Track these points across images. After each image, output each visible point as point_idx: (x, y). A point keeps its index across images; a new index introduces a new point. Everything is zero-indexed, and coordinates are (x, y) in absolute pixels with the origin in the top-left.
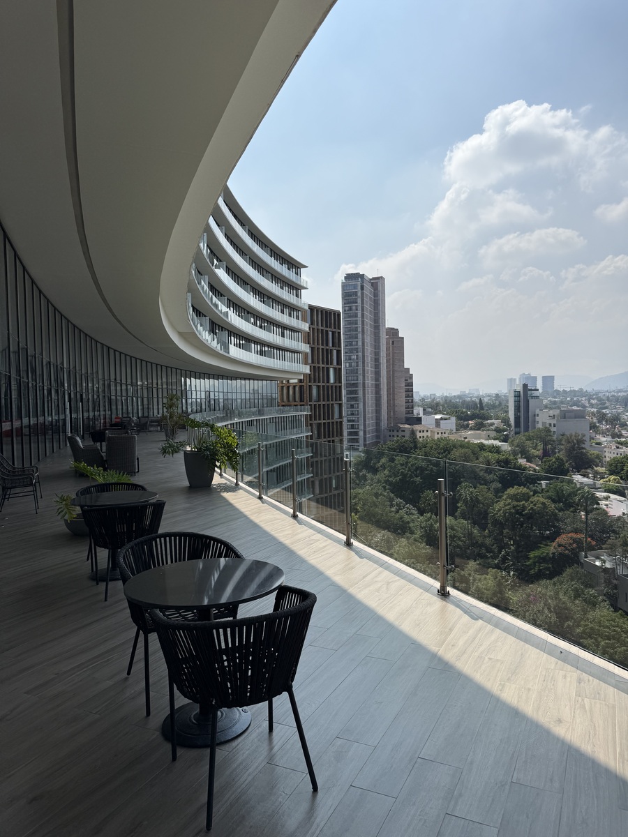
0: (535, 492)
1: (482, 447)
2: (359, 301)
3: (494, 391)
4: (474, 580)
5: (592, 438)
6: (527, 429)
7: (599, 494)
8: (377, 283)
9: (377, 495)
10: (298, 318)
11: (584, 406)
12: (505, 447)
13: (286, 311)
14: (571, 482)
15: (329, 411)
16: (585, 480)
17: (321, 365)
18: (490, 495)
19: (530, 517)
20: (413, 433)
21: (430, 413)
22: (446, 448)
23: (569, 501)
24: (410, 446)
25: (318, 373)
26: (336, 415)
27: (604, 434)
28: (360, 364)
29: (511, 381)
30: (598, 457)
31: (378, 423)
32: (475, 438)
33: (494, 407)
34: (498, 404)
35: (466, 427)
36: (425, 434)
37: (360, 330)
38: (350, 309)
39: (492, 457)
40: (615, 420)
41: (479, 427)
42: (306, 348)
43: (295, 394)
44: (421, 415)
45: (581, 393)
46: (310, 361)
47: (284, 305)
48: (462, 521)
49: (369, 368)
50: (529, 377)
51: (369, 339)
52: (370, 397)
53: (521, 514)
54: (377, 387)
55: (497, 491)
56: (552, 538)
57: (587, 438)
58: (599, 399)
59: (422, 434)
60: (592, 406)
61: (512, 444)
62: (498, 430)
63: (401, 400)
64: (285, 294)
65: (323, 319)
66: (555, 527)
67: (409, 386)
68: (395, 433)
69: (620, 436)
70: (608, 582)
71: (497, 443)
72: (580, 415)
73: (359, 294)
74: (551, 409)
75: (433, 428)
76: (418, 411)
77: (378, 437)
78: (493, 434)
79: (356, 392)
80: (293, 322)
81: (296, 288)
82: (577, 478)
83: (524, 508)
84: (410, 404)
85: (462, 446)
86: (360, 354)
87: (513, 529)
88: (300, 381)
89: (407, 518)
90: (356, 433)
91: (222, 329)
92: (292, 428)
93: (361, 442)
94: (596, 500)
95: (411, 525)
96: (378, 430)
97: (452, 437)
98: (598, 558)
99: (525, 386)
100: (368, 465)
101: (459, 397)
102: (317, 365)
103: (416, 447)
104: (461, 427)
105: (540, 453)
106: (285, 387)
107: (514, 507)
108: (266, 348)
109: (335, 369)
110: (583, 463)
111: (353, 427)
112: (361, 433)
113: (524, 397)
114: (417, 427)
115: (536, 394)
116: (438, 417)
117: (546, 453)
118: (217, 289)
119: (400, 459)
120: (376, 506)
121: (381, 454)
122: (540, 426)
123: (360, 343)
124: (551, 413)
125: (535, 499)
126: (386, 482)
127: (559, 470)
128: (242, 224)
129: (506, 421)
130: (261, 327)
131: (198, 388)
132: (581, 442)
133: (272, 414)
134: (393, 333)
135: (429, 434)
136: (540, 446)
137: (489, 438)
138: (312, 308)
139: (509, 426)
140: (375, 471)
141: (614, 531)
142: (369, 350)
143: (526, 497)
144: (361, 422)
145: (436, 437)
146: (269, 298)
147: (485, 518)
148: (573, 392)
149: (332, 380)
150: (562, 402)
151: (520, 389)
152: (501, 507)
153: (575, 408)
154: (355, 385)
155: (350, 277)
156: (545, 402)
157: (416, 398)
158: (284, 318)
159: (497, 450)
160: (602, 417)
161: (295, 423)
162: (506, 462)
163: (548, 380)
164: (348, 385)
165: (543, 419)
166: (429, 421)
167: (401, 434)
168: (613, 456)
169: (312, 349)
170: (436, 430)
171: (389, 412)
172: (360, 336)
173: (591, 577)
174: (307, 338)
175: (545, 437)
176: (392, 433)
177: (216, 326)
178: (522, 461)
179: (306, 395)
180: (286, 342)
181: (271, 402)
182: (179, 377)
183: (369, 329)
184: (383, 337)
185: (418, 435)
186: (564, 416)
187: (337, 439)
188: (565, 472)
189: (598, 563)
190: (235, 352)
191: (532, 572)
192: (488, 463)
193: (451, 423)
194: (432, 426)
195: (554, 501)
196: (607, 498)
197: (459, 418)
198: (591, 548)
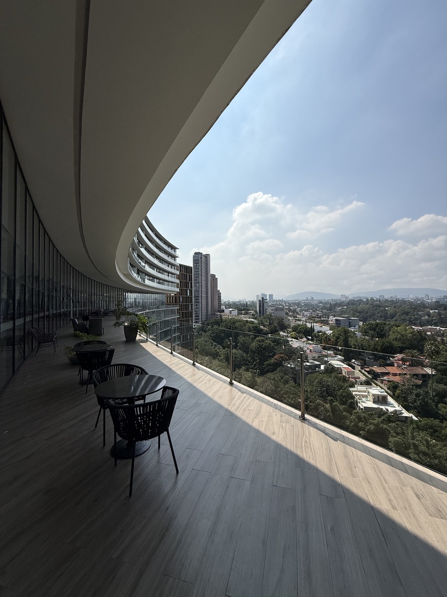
0: (266, 339)
1: (247, 321)
2: (200, 263)
3: (251, 300)
4: (244, 374)
5: (286, 318)
6: (263, 315)
7: (289, 339)
8: (207, 257)
9: (206, 341)
10: (175, 269)
11: (284, 306)
12: (256, 321)
13: (170, 266)
14: (279, 334)
15: (187, 307)
16: (284, 334)
17: (184, 288)
18: (250, 340)
19: (264, 348)
20: (221, 316)
21: (227, 308)
22: (234, 322)
23: (278, 342)
24: (219, 322)
25: (183, 292)
26: (190, 309)
27: (291, 316)
28: (200, 288)
29: (258, 296)
30: (288, 325)
31: (207, 312)
32: (244, 318)
33: (251, 306)
34: (253, 304)
35: (241, 314)
36: (226, 316)
37: (200, 274)
38: (196, 266)
39: (251, 325)
40: (294, 311)
41: (246, 314)
42: (178, 281)
43: (173, 300)
44: (224, 309)
45: (282, 301)
46: (179, 287)
47: (169, 264)
48: (240, 351)
49: (204, 290)
50: (264, 295)
51: (203, 278)
52: (204, 301)
53: (261, 347)
54: (207, 297)
55: (252, 339)
56: (273, 356)
57: (285, 318)
58: (289, 303)
59: (224, 317)
60: (286, 306)
61: (258, 320)
62: (253, 315)
63: (216, 303)
64: (170, 259)
65: (184, 269)
66: (274, 352)
67: (220, 297)
68: (214, 316)
69: (296, 317)
70: (293, 373)
71: (253, 320)
72: (282, 309)
73: (200, 260)
74: (272, 307)
75: (229, 314)
76: (223, 307)
77: (207, 318)
78: (251, 316)
79: (198, 299)
80: (173, 271)
81: (174, 257)
82: (282, 333)
83: (263, 345)
84: (220, 304)
85: (240, 321)
86: (200, 284)
87: (258, 353)
88: (175, 294)
89: (218, 350)
90: (198, 316)
91: (143, 272)
92: (171, 314)
93: (200, 320)
94: (288, 341)
95: (220, 353)
96: (207, 315)
97: (236, 318)
98: (289, 363)
99: (263, 298)
100: (203, 329)
101: (239, 302)
102: (182, 288)
103: (222, 322)
104: (239, 314)
105: (268, 324)
106: (169, 297)
107: (259, 345)
108: (161, 281)
109: (190, 290)
110: (284, 327)
111: (197, 313)
112: (200, 316)
113: (262, 302)
114: (222, 314)
115: (266, 301)
116: (231, 309)
117: (270, 324)
118: (141, 256)
119: (216, 327)
120: (206, 346)
121: (208, 324)
122: (268, 313)
123: (200, 280)
124: (272, 308)
125: (266, 341)
126: (210, 336)
127: (274, 331)
128: (152, 231)
129: (256, 311)
130: (159, 272)
131: (131, 297)
132: (282, 319)
133: (163, 308)
134: (213, 276)
135: (227, 316)
136: (268, 321)
137: (250, 318)
138: (180, 265)
139: (257, 313)
140: (205, 332)
141: (295, 353)
142: (204, 283)
143: (263, 341)
144: (200, 312)
145: (230, 317)
146: (163, 260)
147: (248, 349)
148: (280, 301)
149: (188, 295)
150: (276, 304)
151: (261, 299)
152: (254, 345)
153: (280, 306)
154: (198, 297)
155: (196, 253)
156: (270, 304)
157: (222, 302)
158: (169, 269)
159: (253, 323)
160: (290, 310)
161: (172, 312)
162: (256, 327)
163: (271, 296)
164: (195, 297)
165: (269, 311)
166: (227, 311)
167: (216, 316)
168: (294, 325)
169: (181, 282)
170: (230, 315)
171: (211, 307)
172: (200, 277)
173: (286, 371)
174: (178, 277)
175: (270, 317)
176: (212, 316)
177: (140, 271)
178: (262, 327)
179: (178, 301)
180: (170, 279)
181: (162, 303)
182: (123, 292)
183: (203, 274)
184: (210, 278)
185: (223, 317)
186: (277, 309)
187: (190, 319)
188: (277, 331)
189: (289, 366)
190: (147, 282)
191: (265, 370)
192: (249, 328)
193: (235, 312)
194: (228, 313)
195: (273, 342)
196: (292, 341)
197: (238, 310)
198: (287, 360)
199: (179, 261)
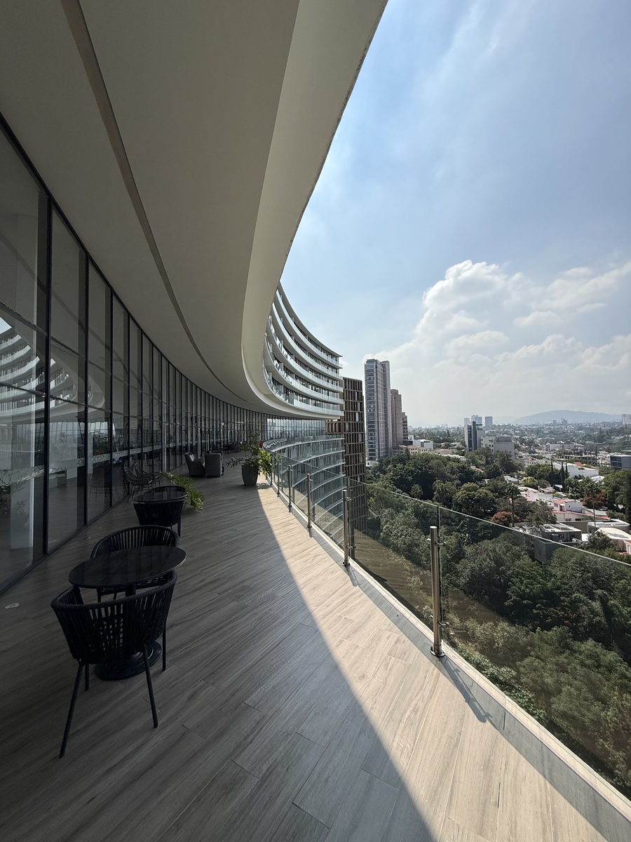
0: (481, 486)
1: (449, 459)
2: (375, 374)
3: (456, 426)
4: (444, 539)
5: (515, 454)
6: (476, 448)
7: (520, 488)
8: (385, 365)
9: (385, 487)
10: (337, 385)
11: (511, 435)
12: (463, 458)
13: (330, 381)
14: (503, 480)
15: (355, 438)
16: (512, 479)
17: (351, 411)
18: (454, 487)
19: (478, 501)
20: (407, 450)
21: (418, 439)
22: (427, 459)
23: (500, 492)
24: (405, 458)
25: (348, 416)
26: (360, 440)
27: (524, 451)
28: (376, 410)
29: (466, 420)
30: (520, 465)
31: (387, 445)
32: (444, 453)
33: (456, 435)
34: (459, 433)
35: (440, 447)
36: (415, 451)
37: (375, 391)
38: (370, 379)
39: (455, 465)
40: (531, 443)
41: (447, 447)
42: (342, 402)
43: (336, 428)
44: (413, 440)
45: (509, 426)
46: (344, 409)
47: (329, 378)
48: (437, 503)
49: (381, 412)
50: (477, 417)
51: (380, 396)
52: (382, 429)
53: (472, 499)
54: (386, 423)
55: (458, 485)
56: (492, 514)
57: (513, 454)
58: (520, 430)
59: (413, 451)
60: (516, 434)
61: (467, 457)
62: (458, 449)
63: (400, 431)
64: (330, 372)
65: (353, 385)
66: (493, 507)
67: (406, 422)
68: (397, 450)
69: (534, 452)
70: (528, 543)
71: (458, 456)
72: (508, 440)
73: (375, 371)
74: (490, 436)
75: (419, 448)
76: (411, 437)
77: (387, 452)
78: (456, 451)
79: (373, 426)
80: (334, 387)
81: (336, 368)
82: (507, 478)
83: (474, 495)
84: (406, 433)
85: (437, 458)
86: (376, 404)
87: (467, 508)
88: (339, 420)
89: (403, 501)
90: (374, 450)
91: (292, 391)
92: (333, 447)
93: (377, 455)
94: (518, 492)
95: (406, 505)
96: (387, 448)
97: (431, 453)
98: (521, 527)
99: (474, 423)
100: (381, 469)
101: (436, 429)
102: (348, 411)
103: (409, 459)
104: (436, 447)
105: (484, 462)
106: (330, 424)
107: (468, 495)
108: (318, 402)
109: (359, 413)
110: (511, 469)
111: (372, 446)
112: (377, 450)
113: (474, 429)
114: (409, 447)
115: (480, 427)
116: (423, 441)
117: (487, 463)
118: (289, 371)
119: (399, 466)
120: (385, 494)
121: (388, 462)
122: (484, 446)
123: (376, 398)
124: (491, 438)
125: (481, 490)
126: (391, 479)
127: (494, 474)
128: (305, 335)
129: (463, 443)
130: (315, 390)
131: (277, 425)
132: (509, 456)
133: (322, 439)
134: (395, 392)
135: (417, 451)
136: (484, 458)
137: (453, 453)
138: (344, 378)
139: (465, 446)
140: (385, 473)
141: (531, 511)
142: (381, 402)
143: (475, 489)
144: (377, 444)
145: (422, 452)
146: (320, 374)
147: (451, 501)
148: (504, 426)
149: (357, 420)
150: (497, 432)
151: (471, 424)
152: (460, 495)
153: (505, 435)
154: (373, 422)
155: (369, 361)
156: (486, 432)
157: (410, 430)
158: (329, 385)
159: (458, 461)
160: (523, 441)
161: (335, 444)
162: (464, 468)
163: (489, 419)
164: (368, 423)
165: (485, 442)
166: (417, 443)
167: (400, 450)
168: (530, 464)
169: (346, 402)
170: (422, 448)
171: (393, 437)
172: (375, 394)
173: (517, 539)
174: (342, 396)
175: (487, 453)
176: (395, 450)
177: (288, 390)
178: (473, 468)
179: (342, 429)
180: (331, 399)
181: (320, 433)
182: (265, 418)
183: (380, 390)
184: (389, 395)
185: (411, 451)
186: (498, 440)
187: (360, 454)
188: (499, 474)
189: (521, 531)
190: (297, 403)
191: (480, 535)
192: (452, 468)
193: (431, 444)
194: (419, 446)
195: (492, 492)
196: (526, 490)
197: (435, 441)
198: (516, 521)
199: (343, 374)
